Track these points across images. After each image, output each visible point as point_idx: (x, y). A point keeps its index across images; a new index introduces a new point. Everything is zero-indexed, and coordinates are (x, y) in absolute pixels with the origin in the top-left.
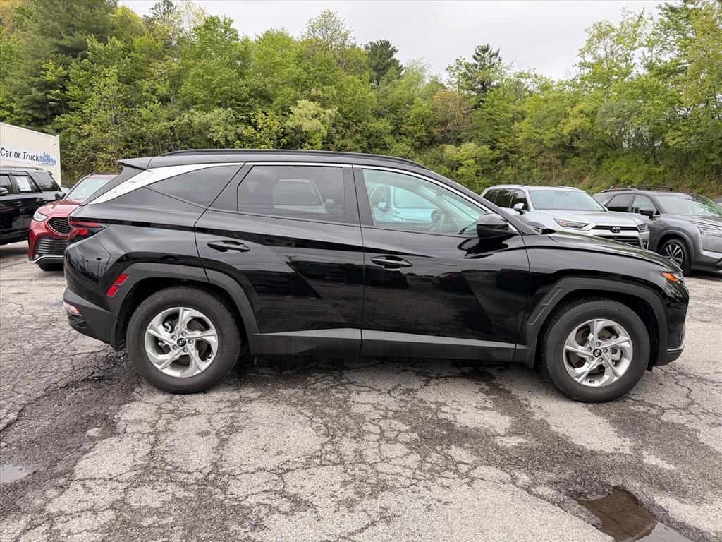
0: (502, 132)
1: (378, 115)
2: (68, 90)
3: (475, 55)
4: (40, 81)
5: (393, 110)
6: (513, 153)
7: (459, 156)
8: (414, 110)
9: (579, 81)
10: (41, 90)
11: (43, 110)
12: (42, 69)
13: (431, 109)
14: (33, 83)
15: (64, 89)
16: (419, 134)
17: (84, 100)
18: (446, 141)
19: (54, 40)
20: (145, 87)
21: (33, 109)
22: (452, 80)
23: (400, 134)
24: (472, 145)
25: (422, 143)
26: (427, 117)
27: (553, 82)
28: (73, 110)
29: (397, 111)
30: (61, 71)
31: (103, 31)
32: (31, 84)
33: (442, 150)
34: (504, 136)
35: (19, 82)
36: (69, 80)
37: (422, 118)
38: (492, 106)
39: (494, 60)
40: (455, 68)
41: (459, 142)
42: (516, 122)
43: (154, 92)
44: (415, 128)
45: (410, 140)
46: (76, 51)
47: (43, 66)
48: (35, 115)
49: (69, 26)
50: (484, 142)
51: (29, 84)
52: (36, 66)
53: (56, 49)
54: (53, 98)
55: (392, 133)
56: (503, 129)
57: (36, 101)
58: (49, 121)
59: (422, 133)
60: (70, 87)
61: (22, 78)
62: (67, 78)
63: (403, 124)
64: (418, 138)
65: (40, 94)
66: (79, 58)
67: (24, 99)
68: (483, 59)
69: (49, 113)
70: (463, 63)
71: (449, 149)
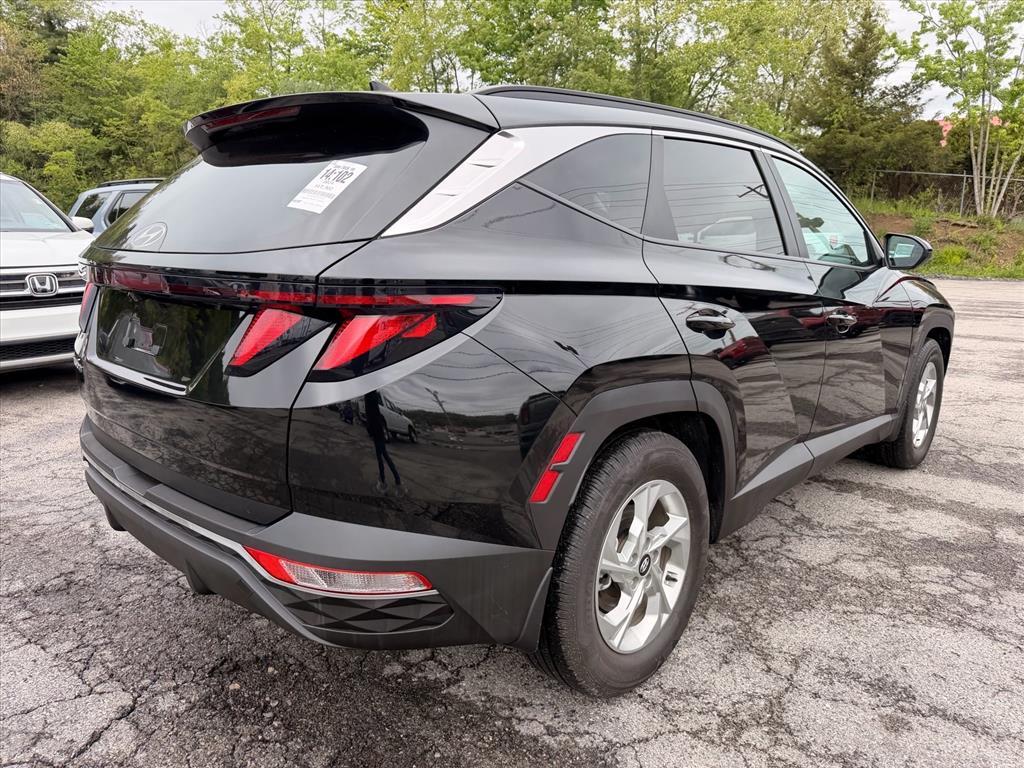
34: (110, 116)
41: (26, 118)
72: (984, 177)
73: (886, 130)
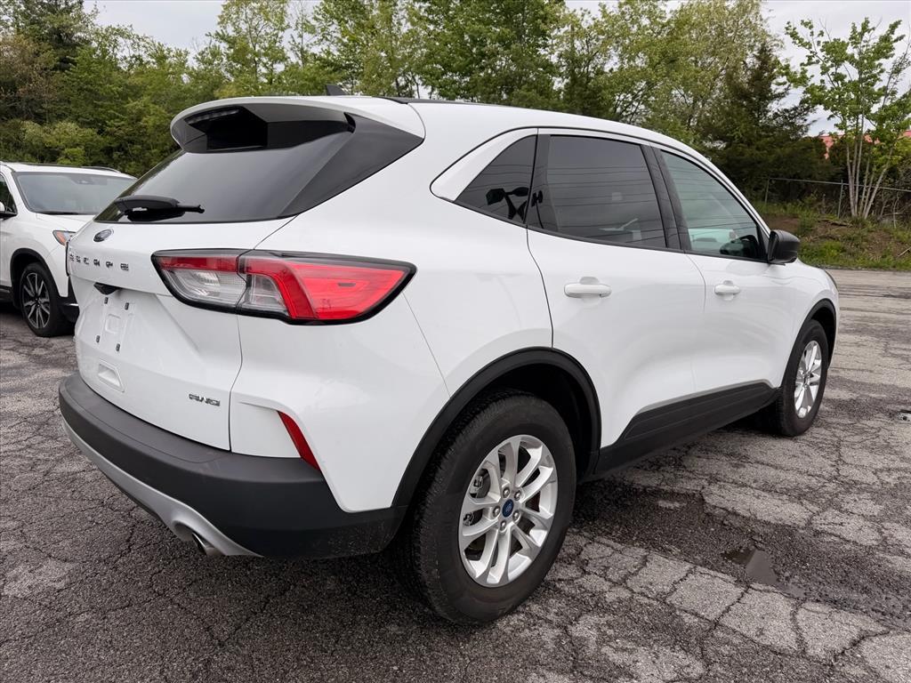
0: (112, 111)
6: (132, 142)
9: (209, 57)
18: (19, 113)
24: (72, 126)
33: (17, 127)
34: (112, 117)
38: (89, 70)
41: (40, 119)
42: (129, 100)
50: (88, 123)
56: (110, 107)
72: (858, 185)
73: (777, 145)
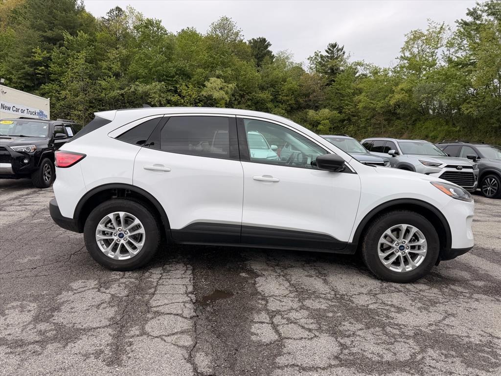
0: (347, 102)
1: (262, 88)
2: (50, 67)
3: (328, 50)
4: (31, 60)
5: (273, 86)
6: (354, 116)
7: (318, 118)
8: (286, 86)
9: (399, 69)
10: (31, 67)
11: (32, 80)
12: (32, 52)
13: (298, 86)
14: (26, 61)
15: (47, 66)
16: (290, 102)
17: (62, 74)
18: (309, 107)
19: (41, 33)
20: (104, 66)
21: (25, 79)
22: (312, 66)
23: (277, 102)
24: (327, 110)
25: (292, 108)
26: (296, 91)
27: (380, 69)
28: (53, 81)
29: (275, 87)
30: (45, 54)
31: (74, 28)
32: (25, 62)
33: (306, 113)
35: (16, 61)
36: (51, 60)
37: (292, 91)
39: (340, 53)
40: (314, 58)
42: (356, 96)
43: (110, 69)
44: (288, 98)
45: (284, 106)
46: (56, 41)
47: (33, 50)
48: (27, 84)
49: (51, 23)
50: (334, 108)
51: (23, 62)
52: (28, 50)
53: (42, 39)
54: (40, 72)
55: (272, 101)
56: (347, 100)
57: (28, 74)
58: (36, 88)
59: (293, 102)
60: (52, 65)
61: (18, 58)
62: (50, 58)
63: (280, 95)
64: (290, 105)
65: (32, 69)
66: (58, 45)
67: (19, 73)
68: (332, 52)
69: (36, 82)
70: (319, 55)
71: (311, 113)
